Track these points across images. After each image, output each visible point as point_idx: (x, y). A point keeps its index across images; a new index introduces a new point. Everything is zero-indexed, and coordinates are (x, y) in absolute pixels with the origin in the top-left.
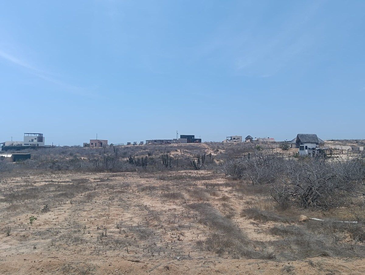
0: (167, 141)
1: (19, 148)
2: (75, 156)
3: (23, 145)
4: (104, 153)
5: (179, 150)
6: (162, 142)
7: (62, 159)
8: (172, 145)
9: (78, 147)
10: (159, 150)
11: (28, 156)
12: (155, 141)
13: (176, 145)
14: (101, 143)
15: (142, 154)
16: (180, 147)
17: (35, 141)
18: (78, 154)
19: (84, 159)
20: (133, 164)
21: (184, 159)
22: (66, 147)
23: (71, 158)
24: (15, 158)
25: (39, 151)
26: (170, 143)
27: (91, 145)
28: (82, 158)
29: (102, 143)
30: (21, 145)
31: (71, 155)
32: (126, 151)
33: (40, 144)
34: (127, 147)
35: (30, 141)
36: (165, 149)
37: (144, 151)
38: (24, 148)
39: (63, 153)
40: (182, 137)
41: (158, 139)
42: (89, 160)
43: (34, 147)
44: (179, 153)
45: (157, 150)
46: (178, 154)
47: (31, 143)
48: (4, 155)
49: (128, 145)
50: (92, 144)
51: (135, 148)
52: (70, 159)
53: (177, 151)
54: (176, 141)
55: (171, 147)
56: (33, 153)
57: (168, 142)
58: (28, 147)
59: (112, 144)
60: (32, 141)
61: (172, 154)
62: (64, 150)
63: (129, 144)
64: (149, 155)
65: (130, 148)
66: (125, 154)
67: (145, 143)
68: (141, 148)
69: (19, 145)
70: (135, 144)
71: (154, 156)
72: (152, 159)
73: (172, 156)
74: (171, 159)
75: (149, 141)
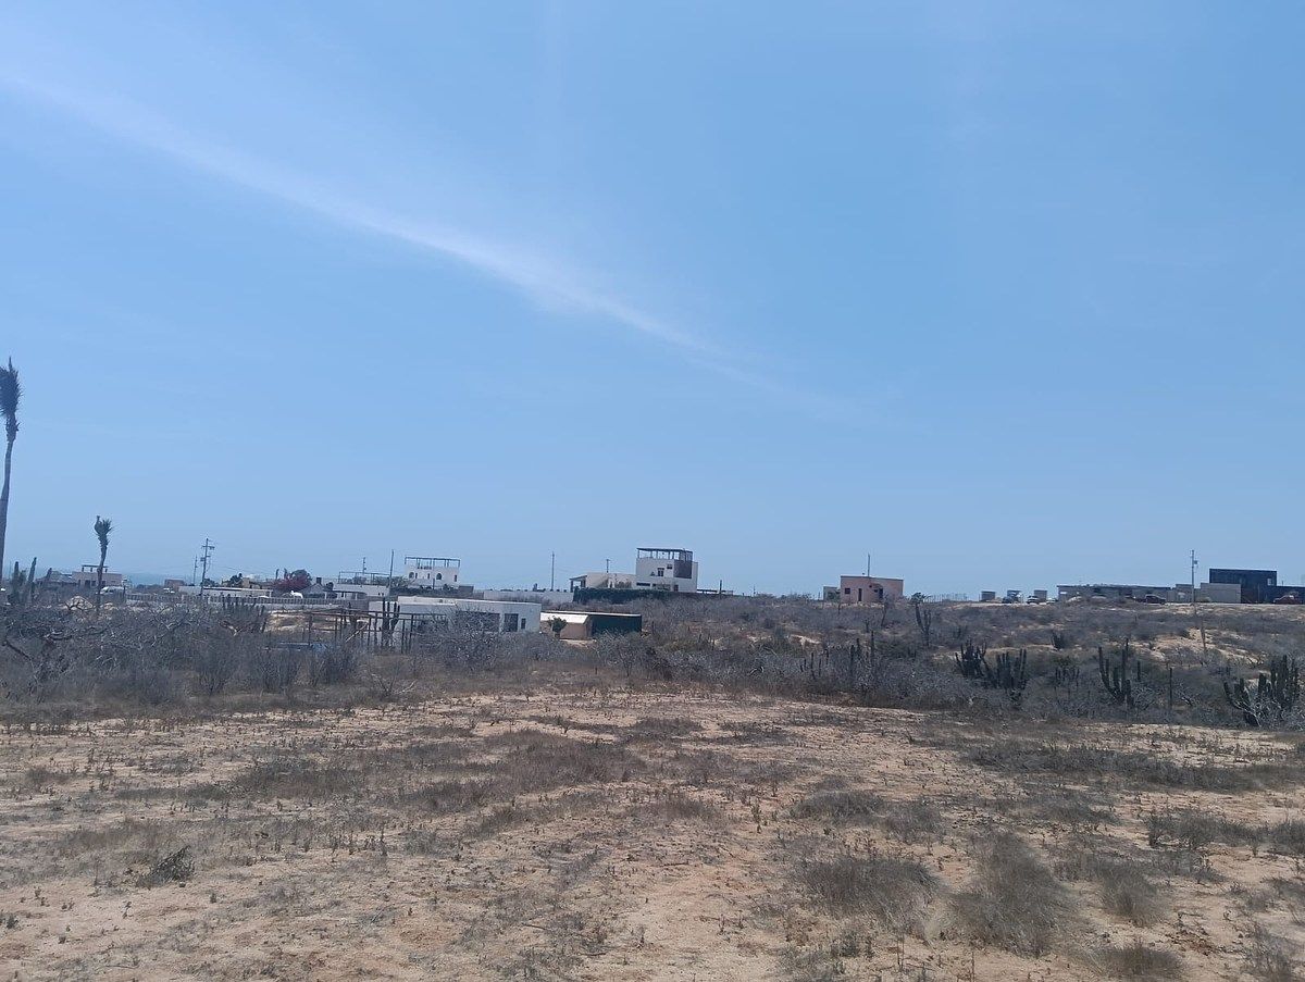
0: (1149, 590)
1: (621, 594)
2: (780, 633)
3: (635, 587)
4: (884, 626)
5: (1198, 633)
6: (1125, 593)
7: (736, 638)
8: (1169, 607)
9: (801, 601)
10: (1106, 629)
11: (635, 624)
12: (1097, 590)
13: (1185, 609)
14: (877, 589)
15: (1031, 638)
16: (1198, 621)
17: (669, 574)
18: (790, 626)
19: (807, 643)
20: (980, 675)
21: (1205, 672)
22: (764, 599)
23: (766, 637)
24: (596, 626)
25: (675, 605)
26: (1162, 602)
27: (843, 595)
28: (803, 639)
29: (881, 590)
30: (629, 585)
31: (769, 625)
32: (964, 623)
33: (684, 585)
34: (976, 611)
35: (653, 575)
36: (1134, 625)
37: (1041, 627)
38: (634, 595)
39: (746, 618)
40: (1217, 576)
41: (1109, 584)
42: (825, 646)
43: (662, 595)
44: (1196, 642)
45: (1095, 628)
46: (1187, 649)
47: (658, 580)
48: (563, 617)
49: (983, 601)
50: (847, 591)
51: (1004, 613)
52: (761, 641)
53: (1185, 634)
54: (1187, 593)
55: (1164, 617)
56: (652, 613)
57: (1151, 596)
58: (645, 594)
59: (917, 595)
60: (661, 573)
61: (1161, 648)
62: (755, 610)
63: (988, 596)
64: (1059, 644)
65: (986, 613)
66: (961, 633)
67: (1052, 595)
68: (1031, 615)
69: (621, 583)
70: (1013, 597)
71: (1076, 652)
72: (1066, 661)
73: (1160, 656)
74: (1146, 669)
75: (1070, 590)
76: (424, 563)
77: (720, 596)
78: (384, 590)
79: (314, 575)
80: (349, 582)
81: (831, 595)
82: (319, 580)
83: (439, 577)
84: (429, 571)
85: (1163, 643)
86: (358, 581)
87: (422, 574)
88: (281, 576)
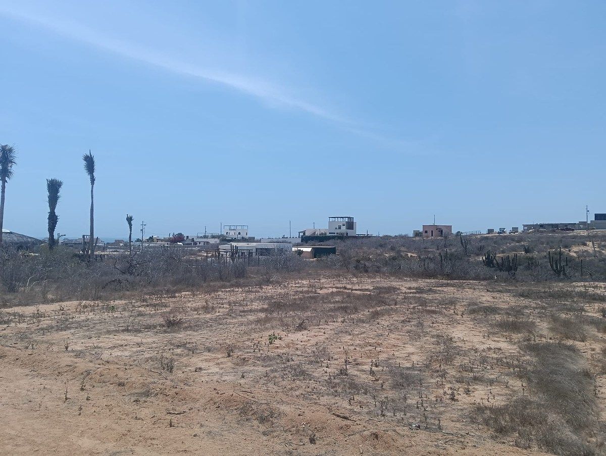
0: (566, 225)
1: (323, 238)
2: (399, 252)
3: (328, 234)
4: (445, 247)
5: (591, 244)
6: (554, 227)
7: (379, 255)
8: (576, 232)
9: (404, 237)
10: (548, 243)
11: (333, 251)
12: (542, 226)
13: (584, 233)
14: (440, 230)
15: (514, 249)
16: (590, 238)
17: (344, 228)
18: (402, 249)
19: (411, 256)
20: (494, 266)
21: (597, 261)
22: (387, 237)
23: (393, 254)
24: (316, 253)
25: (348, 242)
26: (573, 230)
27: (424, 234)
28: (409, 255)
29: (442, 231)
30: (325, 234)
31: (393, 249)
32: (482, 244)
33: (350, 233)
34: (487, 238)
35: (336, 229)
36: (561, 241)
37: (517, 244)
38: (328, 238)
39: (381, 246)
40: (598, 217)
41: (547, 223)
42: (420, 257)
43: (342, 237)
44: (590, 247)
45: (543, 244)
46: (586, 251)
47: (339, 231)
48: (302, 249)
49: (489, 233)
50: (426, 232)
51: (500, 239)
52: (391, 256)
53: (585, 244)
54: (584, 225)
55: (575, 237)
56: (340, 246)
57: (567, 227)
58: (333, 237)
59: (459, 232)
60: (340, 228)
61: (574, 251)
62: (383, 242)
63: (490, 231)
64: (527, 251)
65: (492, 238)
66: (481, 248)
67: (521, 229)
68: (512, 239)
69: (322, 234)
70: (502, 231)
71: (535, 254)
72: (532, 259)
73: (575, 255)
74: (569, 260)
75: (529, 227)
76: (233, 228)
77: (368, 237)
78: (217, 241)
79: (185, 235)
80: (201, 237)
81: (417, 234)
82: (188, 237)
83: (239, 233)
84: (235, 231)
85: (575, 249)
86: (205, 237)
87: (232, 233)
88: (171, 236)
